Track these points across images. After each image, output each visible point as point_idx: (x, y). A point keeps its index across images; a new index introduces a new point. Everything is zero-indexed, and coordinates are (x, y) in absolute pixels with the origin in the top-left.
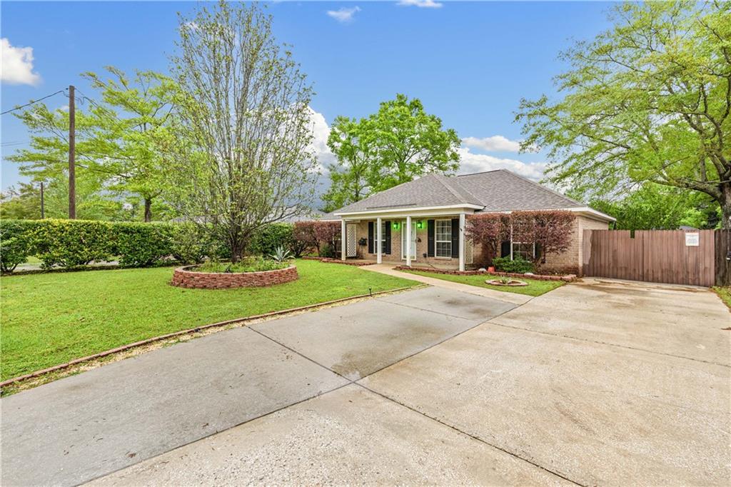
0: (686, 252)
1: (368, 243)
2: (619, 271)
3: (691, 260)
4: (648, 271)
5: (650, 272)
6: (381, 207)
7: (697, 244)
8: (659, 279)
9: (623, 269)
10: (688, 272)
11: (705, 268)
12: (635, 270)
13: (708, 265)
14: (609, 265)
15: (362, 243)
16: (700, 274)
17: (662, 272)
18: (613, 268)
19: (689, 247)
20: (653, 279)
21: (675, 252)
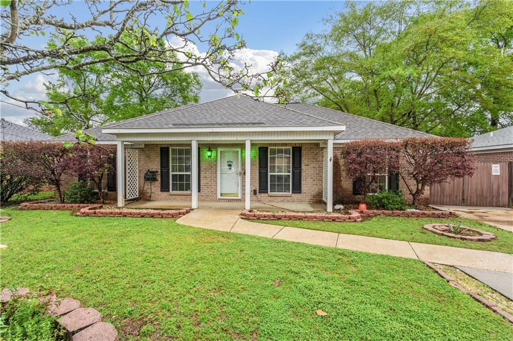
0: (492, 180)
1: (159, 178)
2: (445, 199)
3: (495, 187)
4: (467, 196)
5: (469, 198)
6: (199, 124)
7: (499, 174)
8: (475, 203)
9: (448, 196)
10: (493, 196)
11: (503, 192)
12: (456, 196)
13: (504, 190)
14: (437, 193)
15: (150, 177)
16: (500, 198)
17: (477, 197)
18: (440, 195)
19: (494, 175)
20: (471, 203)
21: (485, 181)
